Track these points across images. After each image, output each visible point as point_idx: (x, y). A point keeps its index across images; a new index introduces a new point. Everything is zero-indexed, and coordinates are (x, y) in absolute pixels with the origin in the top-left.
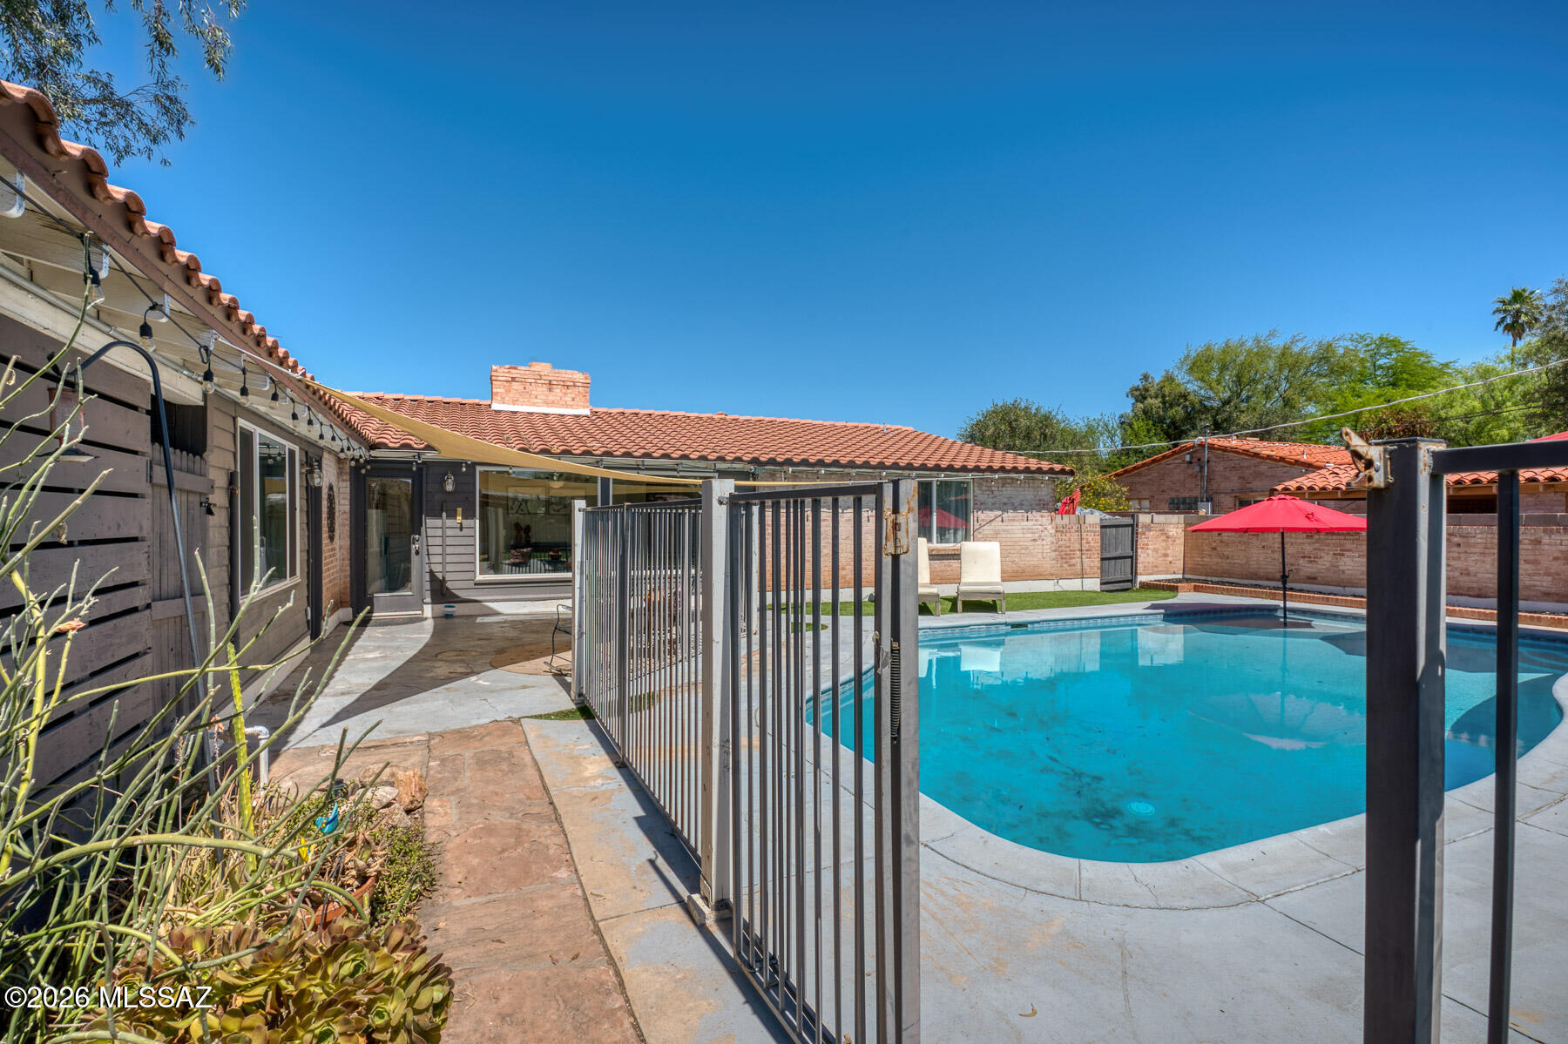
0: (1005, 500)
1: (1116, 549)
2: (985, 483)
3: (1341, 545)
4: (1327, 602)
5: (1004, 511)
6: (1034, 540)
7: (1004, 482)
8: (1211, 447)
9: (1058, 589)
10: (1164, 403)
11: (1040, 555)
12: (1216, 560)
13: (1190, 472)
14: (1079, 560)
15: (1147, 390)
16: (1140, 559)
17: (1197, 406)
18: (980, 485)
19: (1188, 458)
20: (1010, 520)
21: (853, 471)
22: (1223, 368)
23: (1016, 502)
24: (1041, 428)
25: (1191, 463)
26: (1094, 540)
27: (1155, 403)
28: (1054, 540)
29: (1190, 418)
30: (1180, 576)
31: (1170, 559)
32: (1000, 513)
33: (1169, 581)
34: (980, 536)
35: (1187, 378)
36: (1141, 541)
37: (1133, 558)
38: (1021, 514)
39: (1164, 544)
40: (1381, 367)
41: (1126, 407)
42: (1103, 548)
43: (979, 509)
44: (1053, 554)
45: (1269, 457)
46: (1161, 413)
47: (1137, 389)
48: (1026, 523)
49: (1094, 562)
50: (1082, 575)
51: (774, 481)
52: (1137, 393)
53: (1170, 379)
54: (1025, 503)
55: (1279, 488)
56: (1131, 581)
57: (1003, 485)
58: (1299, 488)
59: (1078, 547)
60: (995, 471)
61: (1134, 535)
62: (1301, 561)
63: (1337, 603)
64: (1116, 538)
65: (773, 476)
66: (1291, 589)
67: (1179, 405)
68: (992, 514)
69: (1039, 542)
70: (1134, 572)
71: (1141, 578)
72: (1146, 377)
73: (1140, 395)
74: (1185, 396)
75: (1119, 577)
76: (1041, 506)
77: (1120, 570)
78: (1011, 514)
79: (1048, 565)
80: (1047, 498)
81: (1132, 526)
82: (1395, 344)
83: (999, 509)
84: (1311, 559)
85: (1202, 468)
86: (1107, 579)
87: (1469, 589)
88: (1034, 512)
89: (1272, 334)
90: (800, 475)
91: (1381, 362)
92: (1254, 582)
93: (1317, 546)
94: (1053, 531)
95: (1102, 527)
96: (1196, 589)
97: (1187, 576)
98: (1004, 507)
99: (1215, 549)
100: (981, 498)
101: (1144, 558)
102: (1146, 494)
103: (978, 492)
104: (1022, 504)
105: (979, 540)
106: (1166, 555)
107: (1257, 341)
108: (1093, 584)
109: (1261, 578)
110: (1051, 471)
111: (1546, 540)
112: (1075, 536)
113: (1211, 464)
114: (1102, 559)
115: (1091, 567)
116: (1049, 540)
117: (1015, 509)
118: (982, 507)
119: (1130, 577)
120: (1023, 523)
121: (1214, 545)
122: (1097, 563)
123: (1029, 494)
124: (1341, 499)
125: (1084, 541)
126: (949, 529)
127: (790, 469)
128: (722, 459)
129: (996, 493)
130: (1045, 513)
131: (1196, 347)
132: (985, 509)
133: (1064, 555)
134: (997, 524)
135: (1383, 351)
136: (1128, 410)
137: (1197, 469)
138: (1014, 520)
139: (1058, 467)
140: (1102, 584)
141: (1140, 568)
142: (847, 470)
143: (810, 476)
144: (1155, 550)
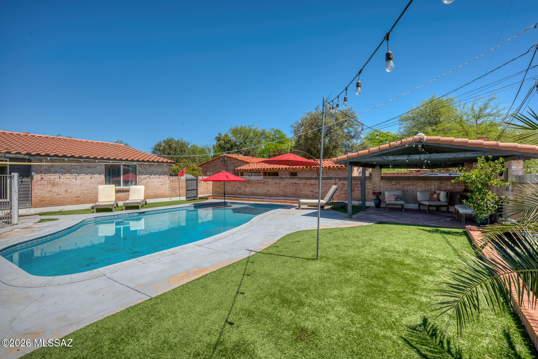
0: (150, 172)
1: (192, 187)
2: (143, 166)
3: (246, 185)
4: (241, 200)
5: (150, 175)
6: (162, 185)
7: (151, 166)
8: (227, 157)
9: (171, 200)
10: (225, 142)
11: (164, 190)
12: (220, 190)
13: (222, 164)
14: (178, 191)
15: (220, 138)
16: (199, 190)
17: (234, 144)
18: (141, 166)
19: (222, 160)
20: (153, 178)
21: (82, 160)
22: (240, 134)
23: (155, 172)
24: (180, 148)
25: (222, 161)
26: (183, 184)
27: (222, 142)
28: (169, 184)
29: (231, 148)
30: (211, 195)
31: (208, 190)
32: (149, 176)
33: (207, 196)
34: (141, 184)
35: (231, 135)
36: (199, 185)
37: (197, 190)
38: (157, 176)
39: (206, 185)
40: (277, 138)
41: (215, 142)
42: (187, 186)
43: (141, 174)
44: (169, 189)
45: (240, 160)
46: (224, 145)
47: (217, 137)
48: (159, 179)
49: (184, 191)
50: (180, 196)
51: (41, 162)
52: (217, 139)
53: (226, 135)
54: (159, 172)
55: (236, 169)
56: (196, 197)
57: (150, 166)
58: (240, 169)
59: (178, 187)
60: (146, 162)
61: (197, 182)
62: (238, 189)
63: (243, 200)
64: (191, 184)
65: (41, 161)
66: (226, 197)
67: (228, 143)
68: (146, 176)
69: (164, 185)
70: (197, 194)
71: (199, 196)
72: (220, 134)
73: (218, 139)
74: (230, 141)
75: (192, 196)
76: (164, 173)
77: (192, 194)
78: (153, 176)
79: (167, 193)
80: (167, 171)
81: (196, 180)
82: (280, 132)
83: (149, 175)
84: (240, 188)
85: (225, 163)
86: (188, 196)
87: (269, 195)
88: (162, 176)
89: (252, 125)
90: (56, 161)
91: (277, 136)
92: (228, 195)
93: (241, 185)
94: (169, 182)
95: (186, 180)
96: (214, 198)
97: (213, 195)
98: (151, 174)
99: (220, 186)
100: (141, 170)
101: (200, 190)
102: (211, 170)
103: (140, 168)
104: (157, 173)
105: (140, 185)
106: (207, 189)
107: (249, 127)
108: (184, 198)
109: (230, 194)
110: (167, 162)
111: (281, 183)
112: (177, 183)
113: (227, 161)
114: (186, 190)
115: (183, 193)
116: (168, 184)
117: (155, 175)
118: (142, 174)
119: (196, 195)
120: (158, 179)
121: (219, 185)
122: (185, 191)
123: (160, 170)
124: (256, 172)
125: (180, 185)
126: (129, 181)
127: (49, 158)
128: (10, 153)
129: (147, 169)
130: (166, 176)
131: (234, 127)
132: (143, 174)
133: (173, 189)
134: (148, 179)
135: (277, 133)
136: (215, 144)
137: (224, 163)
138: (154, 178)
139: (169, 161)
140: (186, 198)
141: (199, 193)
142: (79, 159)
143: (61, 161)
144: (204, 187)
